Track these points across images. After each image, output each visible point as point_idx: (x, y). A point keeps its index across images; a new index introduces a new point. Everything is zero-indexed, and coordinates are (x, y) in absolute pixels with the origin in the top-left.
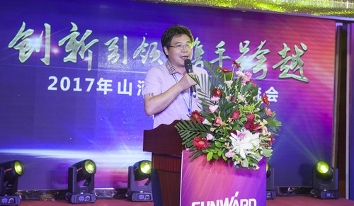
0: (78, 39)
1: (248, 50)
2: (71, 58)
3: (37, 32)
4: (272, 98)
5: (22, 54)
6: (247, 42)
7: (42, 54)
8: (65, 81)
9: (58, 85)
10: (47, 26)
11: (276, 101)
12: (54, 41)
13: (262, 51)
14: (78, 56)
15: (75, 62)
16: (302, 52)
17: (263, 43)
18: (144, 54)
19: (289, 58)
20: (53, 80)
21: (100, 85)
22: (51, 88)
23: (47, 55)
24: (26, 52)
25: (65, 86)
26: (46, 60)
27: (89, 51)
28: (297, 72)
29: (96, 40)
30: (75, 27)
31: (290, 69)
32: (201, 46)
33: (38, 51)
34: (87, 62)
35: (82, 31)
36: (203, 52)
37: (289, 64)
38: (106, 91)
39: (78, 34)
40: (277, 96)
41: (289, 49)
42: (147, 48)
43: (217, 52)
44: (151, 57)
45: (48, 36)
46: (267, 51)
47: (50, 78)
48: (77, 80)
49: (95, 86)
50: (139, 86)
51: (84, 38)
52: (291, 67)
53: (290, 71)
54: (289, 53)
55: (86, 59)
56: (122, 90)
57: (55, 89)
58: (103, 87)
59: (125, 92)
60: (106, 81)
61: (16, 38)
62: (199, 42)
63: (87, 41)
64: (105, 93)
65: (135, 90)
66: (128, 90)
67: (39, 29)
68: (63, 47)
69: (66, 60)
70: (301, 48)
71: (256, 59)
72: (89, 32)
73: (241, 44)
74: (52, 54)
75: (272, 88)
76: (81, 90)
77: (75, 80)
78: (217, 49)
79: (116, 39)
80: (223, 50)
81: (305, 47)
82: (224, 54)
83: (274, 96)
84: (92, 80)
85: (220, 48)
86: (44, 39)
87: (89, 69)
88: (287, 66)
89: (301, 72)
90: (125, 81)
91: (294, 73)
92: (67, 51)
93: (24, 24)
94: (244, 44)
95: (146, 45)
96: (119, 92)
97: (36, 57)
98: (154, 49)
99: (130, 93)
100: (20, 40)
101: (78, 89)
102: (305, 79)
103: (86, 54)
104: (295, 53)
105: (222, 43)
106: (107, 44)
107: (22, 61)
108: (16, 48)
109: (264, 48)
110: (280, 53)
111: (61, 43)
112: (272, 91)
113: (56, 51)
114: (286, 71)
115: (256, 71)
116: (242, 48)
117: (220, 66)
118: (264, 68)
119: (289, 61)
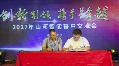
0: (21, 12)
1: (83, 10)
2: (20, 19)
3: (8, 12)
4: (94, 27)
6: (83, 8)
8: (18, 26)
9: (16, 28)
10: (11, 9)
11: (96, 28)
12: (14, 14)
13: (89, 10)
14: (22, 18)
15: (21, 20)
16: (106, 10)
17: (89, 8)
18: (44, 15)
19: (101, 12)
20: (14, 26)
21: (30, 27)
22: (13, 29)
23: (12, 18)
24: (5, 18)
25: (18, 28)
26: (11, 20)
27: (25, 16)
28: (104, 17)
29: (27, 12)
30: (20, 9)
31: (101, 16)
32: (65, 11)
33: (9, 17)
35: (22, 10)
36: (66, 13)
37: (101, 14)
38: (31, 28)
39: (21, 11)
40: (96, 26)
41: (100, 9)
43: (71, 12)
44: (47, 16)
45: (12, 12)
46: (91, 10)
47: (13, 26)
48: (22, 26)
49: (28, 27)
50: (43, 26)
51: (23, 12)
52: (102, 15)
55: (24, 19)
56: (37, 28)
57: (15, 29)
58: (31, 27)
59: (38, 28)
60: (31, 25)
62: (64, 10)
63: (24, 13)
64: (31, 29)
65: (42, 27)
66: (39, 28)
68: (17, 16)
69: (18, 19)
70: (105, 8)
71: (87, 14)
72: (25, 10)
73: (80, 9)
76: (23, 29)
77: (21, 25)
78: (71, 11)
79: (34, 11)
80: (73, 11)
81: (107, 8)
82: (74, 13)
83: (95, 26)
84: (27, 25)
85: (72, 11)
86: (10, 14)
87: (26, 22)
88: (99, 15)
89: (106, 17)
90: (38, 25)
92: (18, 17)
93: (4, 9)
94: (82, 9)
95: (45, 12)
96: (36, 28)
97: (8, 19)
98: (48, 13)
99: (40, 29)
100: (3, 15)
101: (22, 28)
102: (108, 19)
105: (73, 9)
106: (31, 13)
107: (4, 21)
108: (2, 17)
110: (97, 10)
111: (16, 14)
112: (94, 24)
113: (14, 17)
114: (99, 17)
115: (87, 18)
116: (81, 11)
117: (73, 17)
118: (91, 16)
119: (101, 13)
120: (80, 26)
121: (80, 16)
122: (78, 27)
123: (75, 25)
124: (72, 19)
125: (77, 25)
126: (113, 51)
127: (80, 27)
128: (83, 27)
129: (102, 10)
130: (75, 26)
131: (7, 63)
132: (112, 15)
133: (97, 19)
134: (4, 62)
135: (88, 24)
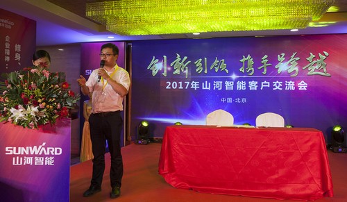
0: (180, 62)
1: (284, 59)
2: (177, 72)
3: (160, 61)
4: (303, 88)
5: (153, 71)
6: (283, 54)
7: (163, 70)
8: (175, 84)
9: (171, 86)
10: (165, 57)
11: (306, 89)
12: (168, 64)
13: (294, 59)
14: (181, 70)
15: (179, 73)
16: (325, 57)
17: (294, 54)
18: (217, 66)
19: (315, 61)
20: (168, 84)
21: (193, 85)
22: (167, 88)
23: (165, 71)
24: (155, 71)
25: (175, 86)
26: (165, 74)
27: (186, 67)
28: (322, 70)
29: (189, 62)
30: (178, 56)
32: (252, 59)
33: (161, 70)
34: (185, 74)
35: (182, 58)
36: (253, 63)
38: (196, 88)
39: (180, 59)
40: (307, 86)
41: (314, 56)
42: (218, 63)
43: (262, 62)
44: (221, 68)
45: (165, 61)
46: (298, 58)
48: (181, 83)
49: (190, 85)
50: (214, 84)
51: (183, 61)
52: (317, 67)
53: (316, 70)
54: (314, 59)
55: (185, 72)
57: (170, 88)
59: (206, 88)
60: (196, 83)
61: (151, 65)
62: (250, 57)
63: (185, 63)
65: (212, 86)
67: (161, 59)
68: (173, 67)
69: (174, 73)
70: (324, 55)
71: (290, 64)
72: (186, 58)
73: (279, 56)
74: (167, 70)
75: (303, 82)
77: (179, 83)
78: (262, 60)
79: (200, 60)
80: (267, 60)
81: (327, 54)
82: (267, 63)
84: (188, 83)
85: (265, 59)
86: (163, 64)
87: (186, 77)
88: (313, 67)
89: (325, 70)
90: (206, 82)
91: (319, 71)
92: (175, 68)
93: (154, 57)
94: (281, 56)
95: (218, 61)
96: (203, 88)
97: (160, 73)
98: (223, 63)
99: (209, 88)
100: (153, 65)
101: (181, 87)
102: (328, 74)
104: (320, 59)
105: (266, 56)
106: (195, 63)
107: (154, 75)
108: (151, 69)
109: (295, 57)
110: (308, 59)
111: (172, 65)
113: (169, 69)
114: (312, 70)
115: (290, 71)
116: (280, 59)
117: (265, 70)
118: (297, 69)
119: (315, 64)
120: (278, 85)
121: (278, 68)
122: (275, 87)
123: (269, 83)
124: (264, 73)
125: (271, 84)
127: (278, 88)
128: (284, 86)
129: (317, 57)
130: (269, 86)
131: (156, 142)
132: (336, 67)
133: (309, 73)
134: (152, 141)
135: (291, 82)
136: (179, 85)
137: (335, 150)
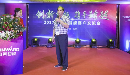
0: (50, 13)
1: (92, 13)
5: (39, 17)
6: (92, 11)
9: (46, 23)
10: (44, 11)
11: (100, 25)
13: (96, 13)
14: (50, 16)
15: (50, 18)
16: (107, 13)
17: (96, 11)
19: (103, 14)
20: (45, 22)
22: (45, 23)
23: (44, 17)
28: (106, 17)
29: (54, 13)
30: (49, 10)
32: (79, 12)
33: (42, 16)
34: (52, 18)
35: (51, 11)
36: (80, 14)
41: (103, 12)
42: (66, 14)
43: (83, 14)
45: (44, 13)
46: (97, 13)
48: (50, 22)
51: (51, 12)
52: (104, 16)
53: (104, 17)
61: (37, 14)
63: (52, 13)
67: (42, 11)
69: (48, 17)
70: (107, 11)
71: (94, 15)
72: (52, 11)
73: (90, 11)
75: (99, 22)
80: (85, 13)
81: (108, 11)
82: (85, 14)
84: (53, 22)
89: (107, 17)
91: (105, 18)
93: (39, 10)
95: (66, 13)
98: (68, 14)
101: (50, 23)
102: (108, 19)
103: (52, 16)
104: (105, 13)
105: (85, 12)
106: (57, 13)
108: (37, 16)
109: (96, 12)
110: (101, 13)
111: (47, 14)
113: (45, 16)
114: (102, 17)
115: (94, 18)
116: (90, 13)
117: (85, 17)
118: (97, 17)
120: (89, 23)
121: (89, 16)
122: (88, 24)
123: (86, 22)
124: (84, 18)
125: (87, 22)
126: (111, 40)
127: (89, 24)
128: (91, 24)
130: (86, 23)
133: (101, 19)
135: (94, 22)
136: (49, 22)
137: (110, 47)
